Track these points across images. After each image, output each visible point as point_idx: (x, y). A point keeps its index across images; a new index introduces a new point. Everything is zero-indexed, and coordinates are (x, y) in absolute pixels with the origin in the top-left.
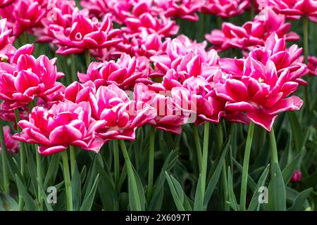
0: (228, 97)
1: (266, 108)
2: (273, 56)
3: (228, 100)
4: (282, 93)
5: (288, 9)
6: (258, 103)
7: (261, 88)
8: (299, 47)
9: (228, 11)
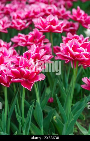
0: (12, 76)
1: (29, 80)
2: (33, 55)
3: (12, 78)
4: (35, 74)
5: (43, 30)
6: (26, 78)
7: (26, 72)
8: (45, 50)
9: (21, 27)
